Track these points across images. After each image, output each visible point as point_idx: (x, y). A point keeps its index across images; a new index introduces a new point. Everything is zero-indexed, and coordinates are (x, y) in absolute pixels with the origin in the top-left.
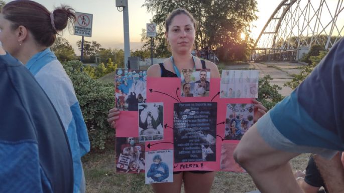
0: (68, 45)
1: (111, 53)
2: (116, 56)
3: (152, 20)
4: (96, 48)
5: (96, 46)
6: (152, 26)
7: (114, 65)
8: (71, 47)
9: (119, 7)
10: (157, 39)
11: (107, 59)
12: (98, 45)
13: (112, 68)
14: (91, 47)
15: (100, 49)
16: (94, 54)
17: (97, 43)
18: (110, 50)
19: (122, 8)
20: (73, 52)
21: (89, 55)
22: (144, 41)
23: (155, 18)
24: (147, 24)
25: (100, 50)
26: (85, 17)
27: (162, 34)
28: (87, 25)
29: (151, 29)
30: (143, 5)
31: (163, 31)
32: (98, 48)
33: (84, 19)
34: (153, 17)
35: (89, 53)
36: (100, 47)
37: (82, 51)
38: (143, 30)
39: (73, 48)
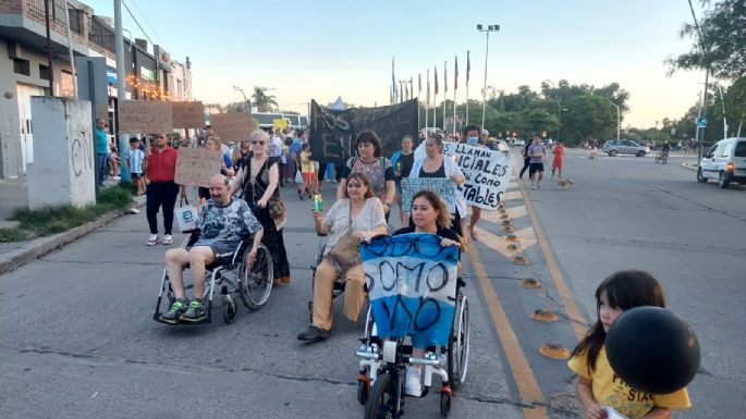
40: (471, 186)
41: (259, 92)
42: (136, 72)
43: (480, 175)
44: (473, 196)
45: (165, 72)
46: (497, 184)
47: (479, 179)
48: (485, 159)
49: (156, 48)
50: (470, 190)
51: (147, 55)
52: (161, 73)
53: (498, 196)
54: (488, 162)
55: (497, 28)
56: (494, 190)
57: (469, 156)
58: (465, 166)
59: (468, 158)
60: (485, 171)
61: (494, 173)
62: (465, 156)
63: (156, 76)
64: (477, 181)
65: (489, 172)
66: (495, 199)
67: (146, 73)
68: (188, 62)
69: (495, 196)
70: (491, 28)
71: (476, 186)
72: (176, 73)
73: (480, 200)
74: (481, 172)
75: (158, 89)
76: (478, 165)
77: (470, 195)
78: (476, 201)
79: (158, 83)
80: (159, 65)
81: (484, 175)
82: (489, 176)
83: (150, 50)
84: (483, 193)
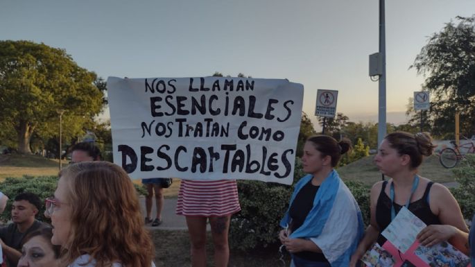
0: (307, 119)
1: (362, 129)
2: (369, 133)
3: (425, 84)
4: (342, 121)
5: (342, 119)
6: (423, 95)
7: (365, 148)
8: (309, 121)
9: (374, 75)
10: (431, 110)
11: (356, 137)
12: (345, 118)
13: (362, 152)
14: (335, 121)
15: (347, 123)
16: (338, 130)
17: (343, 116)
18: (360, 125)
19: (377, 77)
20: (312, 128)
21: (332, 132)
22: (410, 115)
23: (429, 81)
24: (415, 93)
25: (346, 125)
26: (329, 95)
27: (441, 103)
28: (331, 104)
29: (420, 99)
30: (411, 67)
31: (443, 99)
32: (344, 122)
33: (327, 97)
34: (426, 80)
35: (332, 129)
36: (347, 121)
37: (324, 125)
38: (410, 99)
39: (312, 122)
40: (233, 147)
43: (244, 124)
44: (241, 163)
46: (279, 136)
47: (246, 131)
48: (246, 94)
50: (232, 153)
53: (284, 159)
54: (252, 99)
56: (276, 148)
57: (216, 92)
58: (213, 112)
59: (214, 97)
60: (252, 115)
61: (269, 117)
62: (208, 95)
64: (242, 137)
65: (259, 116)
66: (280, 163)
69: (279, 158)
71: (241, 145)
73: (254, 167)
74: (246, 117)
76: (236, 106)
77: (235, 163)
78: (249, 171)
81: (253, 122)
82: (262, 123)
84: (257, 155)
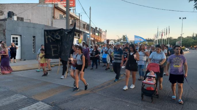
41: (124, 36)
42: (95, 34)
45: (101, 34)
49: (99, 28)
51: (97, 31)
52: (100, 34)
55: (185, 18)
63: (99, 34)
67: (97, 34)
68: (106, 31)
70: (183, 18)
72: (103, 33)
75: (99, 37)
79: (99, 36)
80: (100, 32)
83: (98, 30)
